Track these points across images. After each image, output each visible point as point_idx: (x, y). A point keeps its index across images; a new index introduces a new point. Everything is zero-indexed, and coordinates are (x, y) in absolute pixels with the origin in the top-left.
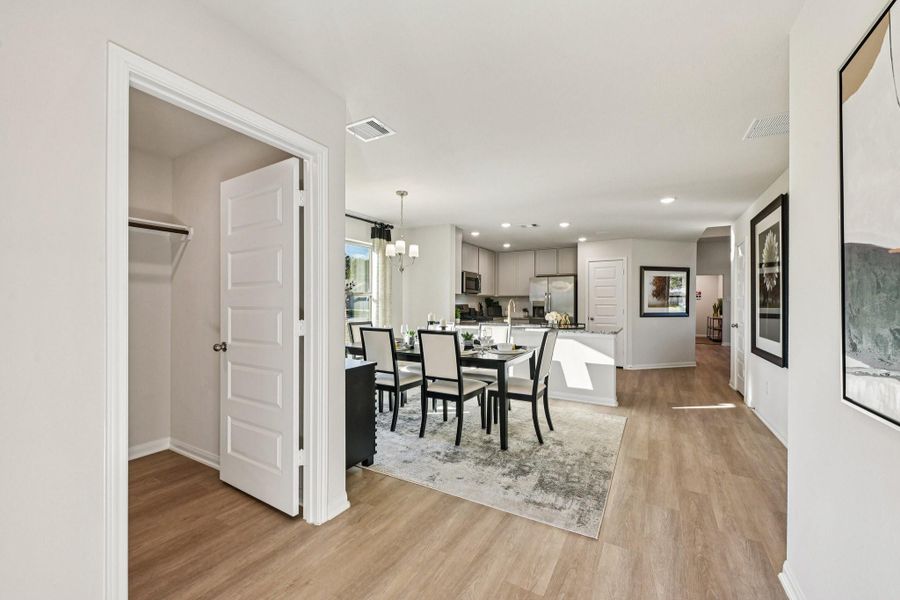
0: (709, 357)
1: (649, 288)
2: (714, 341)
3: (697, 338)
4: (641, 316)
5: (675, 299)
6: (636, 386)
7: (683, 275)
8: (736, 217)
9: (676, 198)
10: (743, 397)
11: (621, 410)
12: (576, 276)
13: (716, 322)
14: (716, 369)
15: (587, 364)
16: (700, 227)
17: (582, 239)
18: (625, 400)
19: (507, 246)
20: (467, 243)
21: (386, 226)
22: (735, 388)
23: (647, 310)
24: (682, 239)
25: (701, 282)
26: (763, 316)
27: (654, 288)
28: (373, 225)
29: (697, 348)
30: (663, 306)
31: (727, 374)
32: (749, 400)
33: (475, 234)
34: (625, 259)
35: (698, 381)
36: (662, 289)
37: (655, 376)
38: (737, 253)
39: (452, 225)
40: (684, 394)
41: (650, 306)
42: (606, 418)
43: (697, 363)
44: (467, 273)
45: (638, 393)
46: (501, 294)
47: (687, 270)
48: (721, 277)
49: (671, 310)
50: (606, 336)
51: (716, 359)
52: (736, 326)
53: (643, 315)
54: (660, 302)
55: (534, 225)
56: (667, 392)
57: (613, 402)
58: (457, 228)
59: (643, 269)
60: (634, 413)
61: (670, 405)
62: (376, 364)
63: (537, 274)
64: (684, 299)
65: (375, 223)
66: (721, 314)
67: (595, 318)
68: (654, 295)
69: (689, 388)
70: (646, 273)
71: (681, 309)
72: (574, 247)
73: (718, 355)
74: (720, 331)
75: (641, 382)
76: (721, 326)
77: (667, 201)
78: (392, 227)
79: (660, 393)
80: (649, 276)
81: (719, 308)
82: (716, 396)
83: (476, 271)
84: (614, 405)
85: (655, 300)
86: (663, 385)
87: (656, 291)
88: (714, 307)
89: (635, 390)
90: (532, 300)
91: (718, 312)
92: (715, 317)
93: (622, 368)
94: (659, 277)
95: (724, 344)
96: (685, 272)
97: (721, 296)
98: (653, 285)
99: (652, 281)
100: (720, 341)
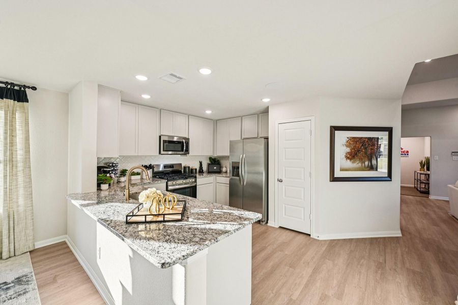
1: (341, 150)
2: (421, 192)
4: (332, 180)
12: (267, 138)
13: (423, 177)
23: (338, 174)
25: (404, 143)
27: (348, 150)
29: (402, 201)
30: (361, 169)
33: (146, 97)
34: (313, 119)
36: (358, 151)
41: (341, 170)
47: (390, 130)
48: (428, 139)
53: (334, 179)
54: (357, 164)
59: (334, 129)
63: (243, 137)
66: (428, 169)
67: (284, 179)
68: (347, 158)
70: (338, 133)
76: (428, 180)
80: (341, 137)
81: (426, 165)
85: (349, 164)
87: (350, 153)
88: (421, 163)
91: (425, 167)
92: (422, 172)
93: (310, 235)
94: (354, 138)
95: (432, 197)
96: (387, 133)
97: (428, 155)
98: (347, 146)
99: (344, 140)
100: (427, 193)
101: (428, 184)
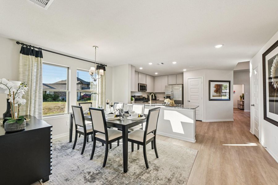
0: (239, 117)
1: (213, 89)
2: (241, 109)
3: (234, 108)
4: (209, 100)
5: (224, 94)
6: (206, 131)
7: (227, 84)
8: (253, 56)
9: (223, 45)
10: (258, 139)
11: (197, 145)
12: (183, 85)
13: (241, 102)
14: (243, 122)
15: (181, 122)
16: (235, 62)
17: (185, 70)
18: (199, 139)
19: (156, 74)
20: (138, 72)
21: (103, 65)
22: (253, 133)
23: (212, 98)
24: (227, 69)
25: (235, 87)
26: (270, 101)
27: (215, 89)
28: (97, 65)
29: (234, 112)
30: (220, 96)
31: (248, 125)
32: (263, 142)
33: (141, 68)
34: (202, 77)
35: (235, 129)
36: (219, 89)
37: (216, 125)
38: (253, 73)
39: (129, 64)
40: (228, 136)
41: (213, 96)
42: (188, 150)
43: (234, 120)
44: (140, 84)
45: (206, 135)
46: (156, 92)
47: (229, 82)
48: (243, 85)
49: (223, 98)
50: (189, 110)
51: (242, 118)
52: (254, 105)
53: (210, 100)
54: (218, 94)
55: (162, 63)
56: (220, 134)
57: (193, 140)
58: (131, 65)
59: (210, 81)
60: (202, 146)
61: (222, 143)
62: (52, 127)
63: (169, 84)
64: (228, 94)
65: (98, 64)
66: (243, 99)
67: (191, 101)
68: (215, 92)
69: (231, 133)
70: (211, 83)
71: (227, 97)
72: (182, 73)
73: (243, 116)
74: (243, 106)
75: (209, 128)
76: (244, 104)
77: (219, 46)
78: (106, 66)
79: (217, 135)
80: (213, 84)
81: (242, 97)
82: (244, 138)
83: (145, 83)
84: (193, 142)
85: (215, 94)
86: (218, 130)
88: (241, 96)
89: (205, 133)
90: (166, 94)
91: (242, 99)
92: (241, 100)
93: (201, 121)
94: (217, 85)
95: (245, 111)
96: (229, 83)
97: (243, 93)
98: (215, 88)
99: (214, 86)
100: (243, 109)
101: (244, 105)
